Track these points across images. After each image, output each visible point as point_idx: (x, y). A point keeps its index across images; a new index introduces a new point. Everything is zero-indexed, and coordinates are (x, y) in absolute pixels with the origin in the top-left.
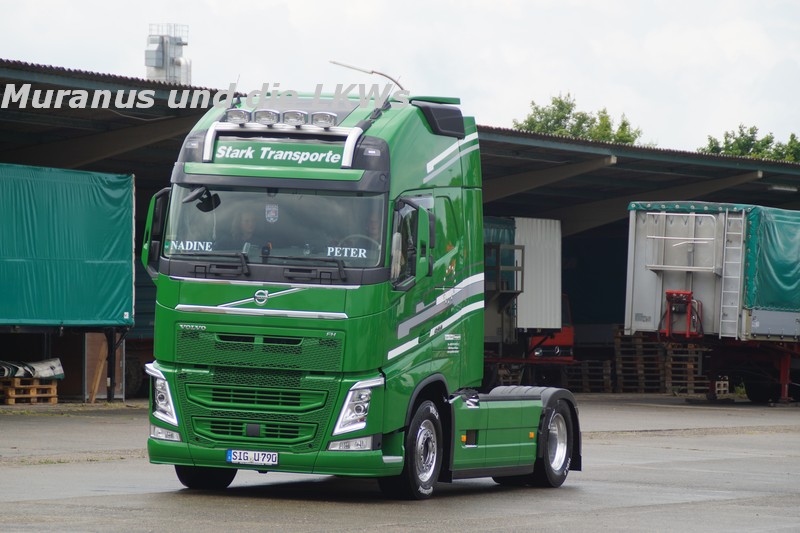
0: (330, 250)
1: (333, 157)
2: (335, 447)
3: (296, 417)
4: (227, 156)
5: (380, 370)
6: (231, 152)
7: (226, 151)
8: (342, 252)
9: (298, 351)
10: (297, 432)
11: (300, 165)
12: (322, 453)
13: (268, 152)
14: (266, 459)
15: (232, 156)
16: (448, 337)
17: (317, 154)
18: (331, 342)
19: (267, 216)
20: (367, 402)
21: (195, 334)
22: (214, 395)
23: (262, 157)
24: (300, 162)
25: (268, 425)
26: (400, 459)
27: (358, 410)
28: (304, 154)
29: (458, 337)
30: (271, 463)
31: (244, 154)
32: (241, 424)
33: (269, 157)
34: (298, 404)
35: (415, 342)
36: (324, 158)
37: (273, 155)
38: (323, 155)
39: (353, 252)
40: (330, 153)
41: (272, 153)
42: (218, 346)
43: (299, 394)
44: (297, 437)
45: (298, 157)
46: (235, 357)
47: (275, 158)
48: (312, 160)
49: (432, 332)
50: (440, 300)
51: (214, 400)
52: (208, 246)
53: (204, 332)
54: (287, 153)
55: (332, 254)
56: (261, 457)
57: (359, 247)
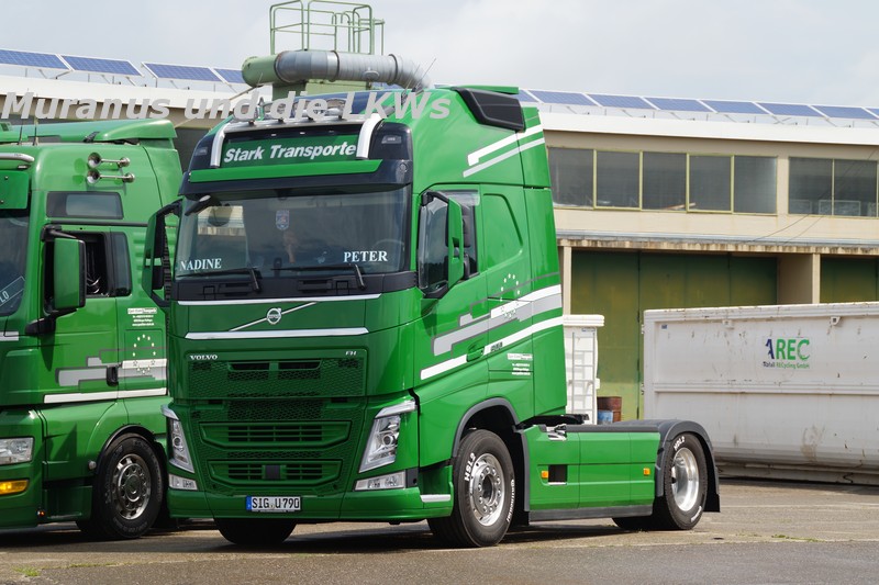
0: (347, 255)
1: (348, 149)
2: (362, 485)
3: (318, 454)
4: (236, 159)
5: (411, 392)
6: (240, 155)
7: (234, 154)
8: (360, 257)
9: (317, 375)
10: (320, 472)
11: (312, 161)
12: (348, 495)
13: (278, 150)
14: (288, 505)
15: (241, 159)
16: (512, 356)
17: (330, 147)
18: (352, 362)
19: (278, 222)
20: (398, 431)
21: (206, 365)
22: (230, 434)
23: (272, 156)
24: (312, 158)
25: (289, 466)
26: (447, 498)
27: (387, 441)
28: (316, 148)
29: (530, 357)
30: (293, 508)
31: (253, 155)
32: (260, 466)
33: (279, 156)
34: (319, 439)
35: (462, 360)
36: (338, 151)
37: (284, 153)
38: (336, 148)
39: (372, 256)
40: (345, 144)
41: (282, 150)
42: (231, 376)
43: (319, 427)
44: (320, 477)
45: (310, 152)
46: (248, 388)
47: (286, 156)
48: (325, 154)
49: (487, 350)
50: (496, 313)
51: (231, 440)
52: (217, 263)
53: (216, 361)
54: (298, 149)
55: (350, 259)
56: (283, 503)
57: (378, 250)
